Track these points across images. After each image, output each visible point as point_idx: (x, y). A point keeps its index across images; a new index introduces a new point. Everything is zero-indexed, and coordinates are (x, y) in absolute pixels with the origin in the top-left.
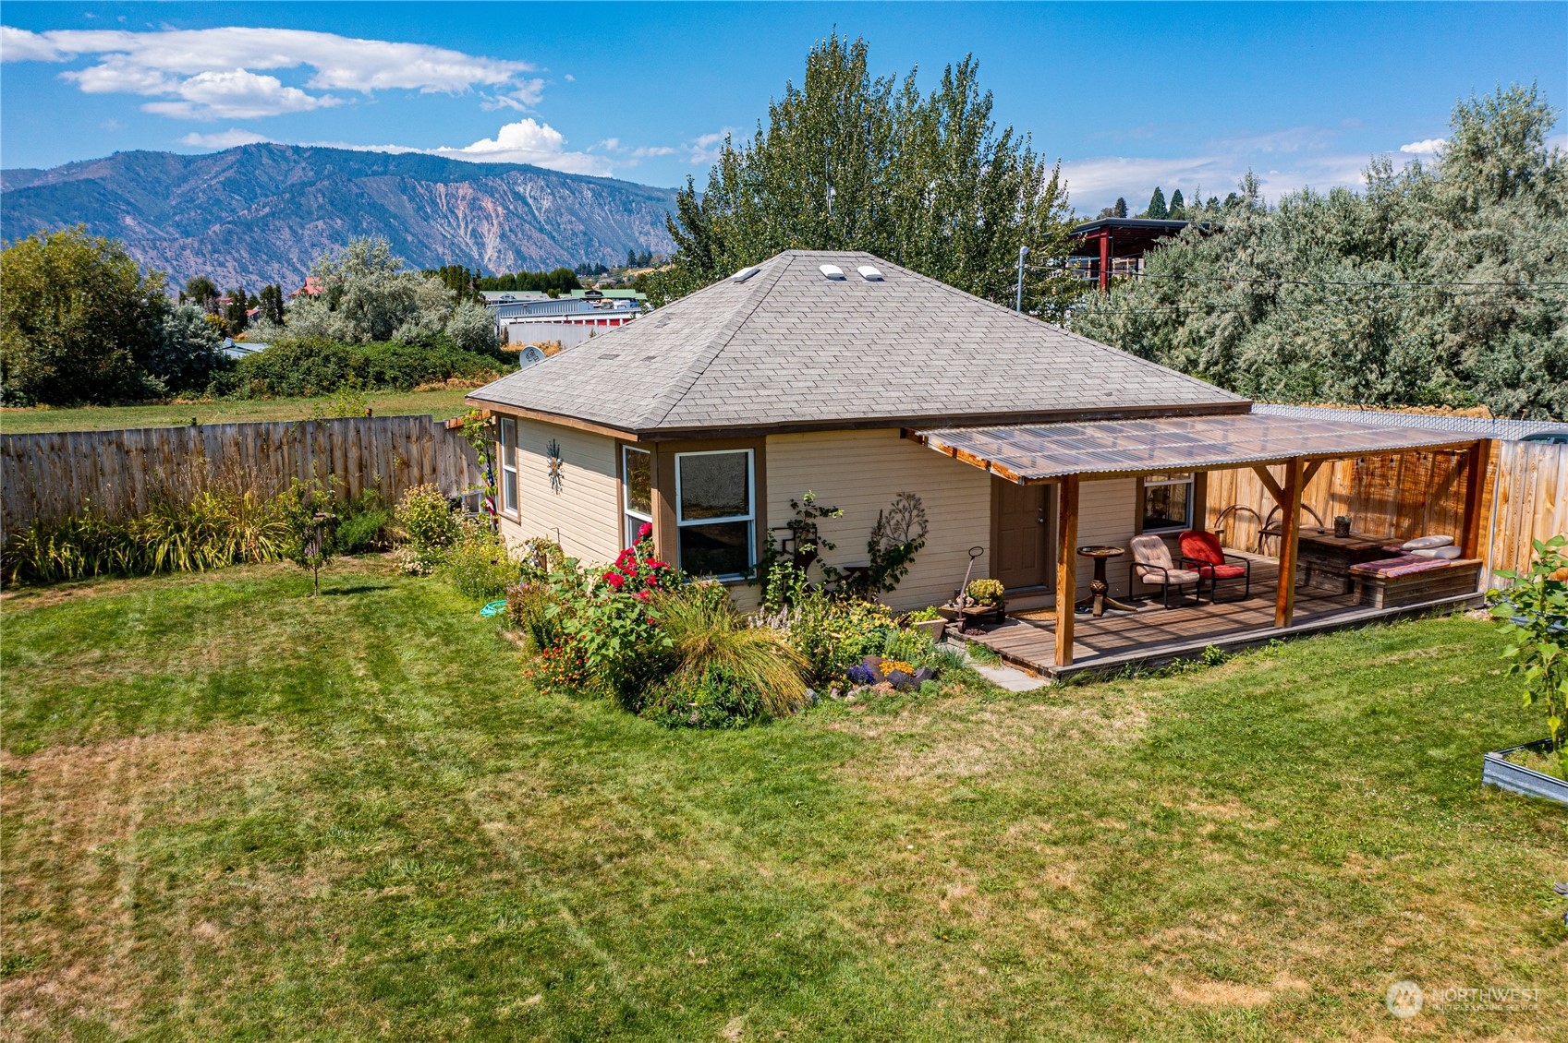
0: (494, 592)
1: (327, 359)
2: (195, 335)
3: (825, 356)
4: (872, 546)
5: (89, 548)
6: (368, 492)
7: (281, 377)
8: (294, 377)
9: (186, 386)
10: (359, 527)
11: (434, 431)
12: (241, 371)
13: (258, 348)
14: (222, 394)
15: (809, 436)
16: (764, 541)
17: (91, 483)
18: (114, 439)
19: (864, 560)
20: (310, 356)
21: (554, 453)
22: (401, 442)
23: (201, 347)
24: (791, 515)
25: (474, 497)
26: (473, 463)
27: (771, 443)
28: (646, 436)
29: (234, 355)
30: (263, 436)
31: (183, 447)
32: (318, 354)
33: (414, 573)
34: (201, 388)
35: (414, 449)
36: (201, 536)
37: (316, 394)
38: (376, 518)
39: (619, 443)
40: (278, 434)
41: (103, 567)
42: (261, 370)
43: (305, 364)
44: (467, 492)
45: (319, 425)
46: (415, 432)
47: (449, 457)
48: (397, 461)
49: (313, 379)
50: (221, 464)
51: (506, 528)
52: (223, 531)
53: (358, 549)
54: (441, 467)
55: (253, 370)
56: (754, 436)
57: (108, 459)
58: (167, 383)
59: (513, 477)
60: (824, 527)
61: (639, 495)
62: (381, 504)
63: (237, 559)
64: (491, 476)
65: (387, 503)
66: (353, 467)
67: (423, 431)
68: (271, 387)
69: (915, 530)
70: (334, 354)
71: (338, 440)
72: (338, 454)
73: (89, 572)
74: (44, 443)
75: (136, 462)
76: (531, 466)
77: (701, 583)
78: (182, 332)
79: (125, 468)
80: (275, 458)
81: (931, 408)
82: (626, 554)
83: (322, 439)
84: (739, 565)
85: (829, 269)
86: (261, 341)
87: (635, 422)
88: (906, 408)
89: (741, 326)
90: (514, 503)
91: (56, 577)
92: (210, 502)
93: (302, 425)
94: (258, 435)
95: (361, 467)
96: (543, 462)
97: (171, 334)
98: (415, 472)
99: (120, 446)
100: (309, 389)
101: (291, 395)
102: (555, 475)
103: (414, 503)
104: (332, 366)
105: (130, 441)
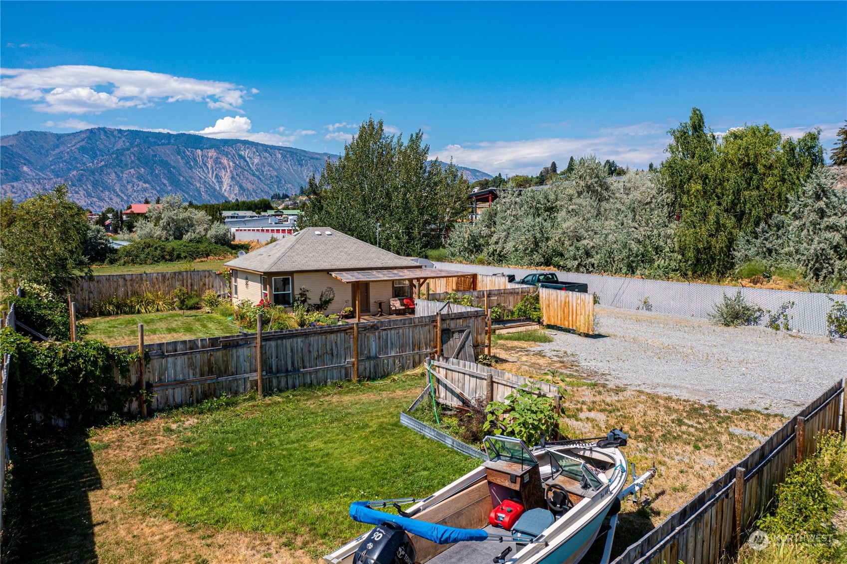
0: (231, 315)
1: (156, 248)
2: (101, 239)
3: (311, 255)
4: (321, 299)
5: (118, 306)
6: (194, 293)
7: (137, 256)
8: (142, 256)
9: (97, 260)
10: (191, 302)
11: (213, 275)
12: (120, 253)
13: (125, 244)
14: (112, 263)
15: (305, 274)
16: (294, 297)
17: (116, 289)
18: (123, 277)
19: (319, 303)
20: (148, 247)
21: (247, 279)
22: (203, 278)
23: (103, 244)
24: (300, 292)
25: (224, 294)
26: (224, 284)
27: (295, 275)
28: (265, 273)
29: (116, 247)
30: (164, 276)
31: (141, 279)
32: (152, 246)
33: (209, 313)
34: (103, 261)
35: (207, 280)
36: (148, 304)
37: (152, 264)
38: (196, 300)
39: (261, 275)
40: (168, 276)
41: (121, 312)
42: (128, 254)
43: (147, 251)
44: (222, 293)
45: (180, 273)
46: (207, 275)
47: (217, 282)
48: (202, 284)
49: (150, 257)
50: (153, 285)
51: (234, 300)
52: (153, 302)
53: (191, 308)
54: (215, 285)
55: (125, 253)
56: (292, 273)
57: (121, 282)
58: (89, 259)
59: (236, 286)
60: (308, 295)
61: (265, 289)
62: (197, 296)
63: (158, 310)
64: (230, 287)
65: (199, 296)
66: (189, 285)
67: (210, 275)
68: (133, 261)
69: (331, 296)
70: (159, 246)
71: (185, 277)
72: (185, 281)
73: (117, 313)
74: (104, 278)
75: (129, 283)
76: (241, 282)
77: (279, 307)
78: (95, 238)
79: (125, 285)
80: (167, 282)
81: (334, 267)
82: (262, 300)
83: (180, 277)
84: (288, 303)
85: (317, 233)
86: (124, 240)
87: (263, 270)
88: (327, 268)
89: (291, 248)
90: (236, 293)
91: (109, 314)
92: (149, 295)
94: (162, 276)
95: (192, 285)
96: (244, 281)
97: (91, 238)
98: (207, 287)
99: (124, 279)
100: (149, 261)
101: (141, 264)
102: (247, 284)
103: (208, 294)
104: (158, 252)
105: (128, 278)
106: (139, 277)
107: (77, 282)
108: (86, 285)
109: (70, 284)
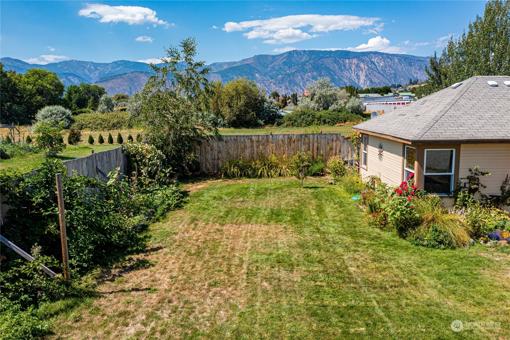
0: (357, 192)
1: (309, 115)
2: (273, 108)
3: (488, 115)
4: (502, 188)
5: (241, 169)
6: (319, 157)
7: (295, 121)
8: (299, 121)
9: (269, 123)
10: (316, 168)
11: (341, 139)
12: (284, 118)
13: (289, 112)
14: (279, 126)
15: (478, 145)
16: (457, 182)
17: (243, 150)
18: (250, 138)
19: (499, 193)
20: (304, 115)
21: (381, 147)
22: (330, 142)
23: (274, 112)
24: (469, 174)
25: (352, 161)
26: (353, 150)
27: (463, 147)
28: (414, 142)
29: (283, 114)
30: (290, 138)
31: (268, 141)
32: (307, 114)
33: (332, 184)
34: (273, 124)
35: (334, 144)
36: (271, 167)
37: (305, 126)
38: (321, 165)
39: (404, 145)
40: (294, 138)
41: (245, 174)
42: (290, 119)
43: (302, 117)
44: (350, 159)
45: (306, 135)
46: (335, 139)
47: (345, 147)
48: (329, 148)
49: (304, 122)
50: (278, 146)
51: (362, 171)
52: (276, 167)
53: (315, 175)
54: (342, 150)
55: (288, 119)
56: (457, 144)
57: (248, 143)
58: (264, 122)
59: (366, 155)
60: (482, 179)
61: (410, 163)
62: (323, 161)
63: (280, 175)
64: (358, 154)
65: (324, 161)
66: (315, 149)
67: (338, 138)
68: (292, 124)
70: (311, 114)
71: (311, 140)
72: (311, 145)
73: (241, 176)
74: (232, 138)
75: (255, 144)
76: (372, 151)
77: (431, 196)
78: (269, 107)
79: (252, 146)
80: (293, 145)
82: (404, 183)
83: (307, 140)
85: (491, 83)
86: (290, 110)
87: (411, 138)
89: (453, 104)
90: (365, 163)
91: (233, 176)
92: (274, 157)
93: (301, 135)
94: (288, 138)
95: (318, 149)
96: (376, 150)
97: (266, 108)
98: (334, 152)
99: (251, 140)
100: (303, 124)
101: (298, 126)
102: (380, 155)
103: (333, 161)
104: (310, 118)
105: (254, 139)
106: (265, 138)
107: (208, 141)
108: (215, 145)
109: (200, 143)
